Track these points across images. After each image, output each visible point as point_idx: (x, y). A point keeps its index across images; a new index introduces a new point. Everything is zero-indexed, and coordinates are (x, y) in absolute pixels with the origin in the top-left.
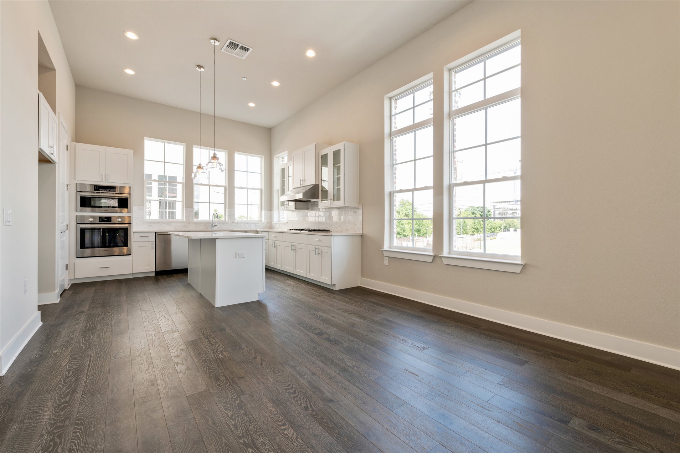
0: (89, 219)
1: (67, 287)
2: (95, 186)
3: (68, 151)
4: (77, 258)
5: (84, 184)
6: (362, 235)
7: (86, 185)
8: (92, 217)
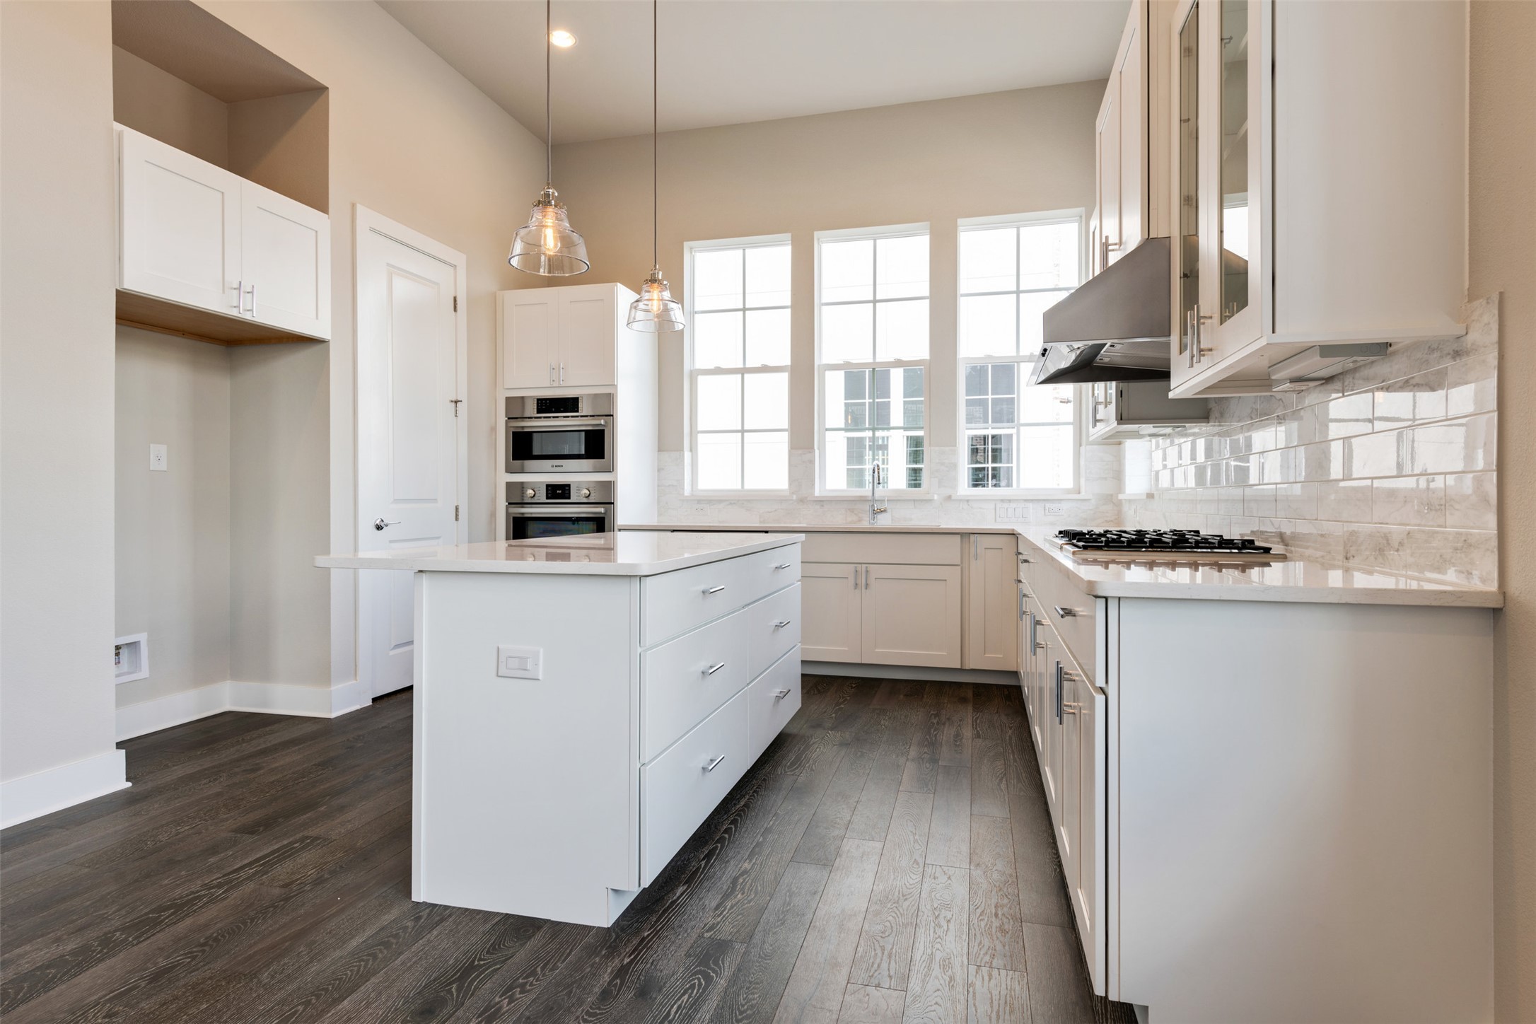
0: (528, 492)
2: (538, 400)
5: (520, 397)
6: (1494, 610)
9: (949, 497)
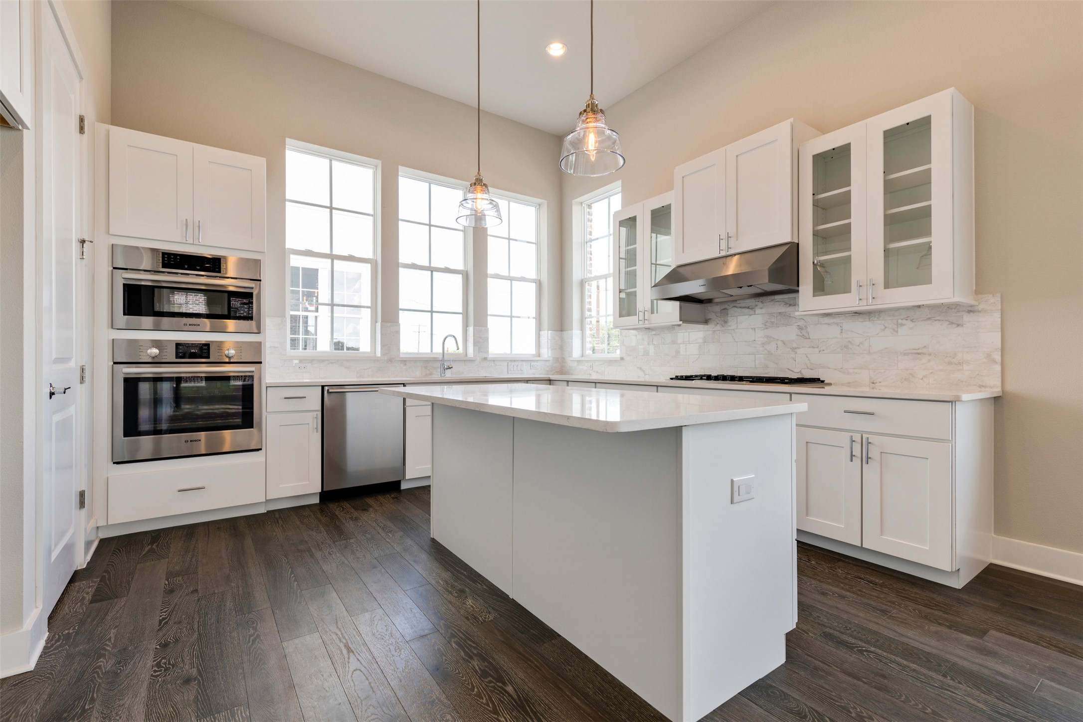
0: (149, 351)
1: (81, 560)
2: (164, 254)
3: (85, 135)
4: (114, 463)
5: (137, 248)
7: (141, 249)
8: (156, 344)
9: (485, 359)
